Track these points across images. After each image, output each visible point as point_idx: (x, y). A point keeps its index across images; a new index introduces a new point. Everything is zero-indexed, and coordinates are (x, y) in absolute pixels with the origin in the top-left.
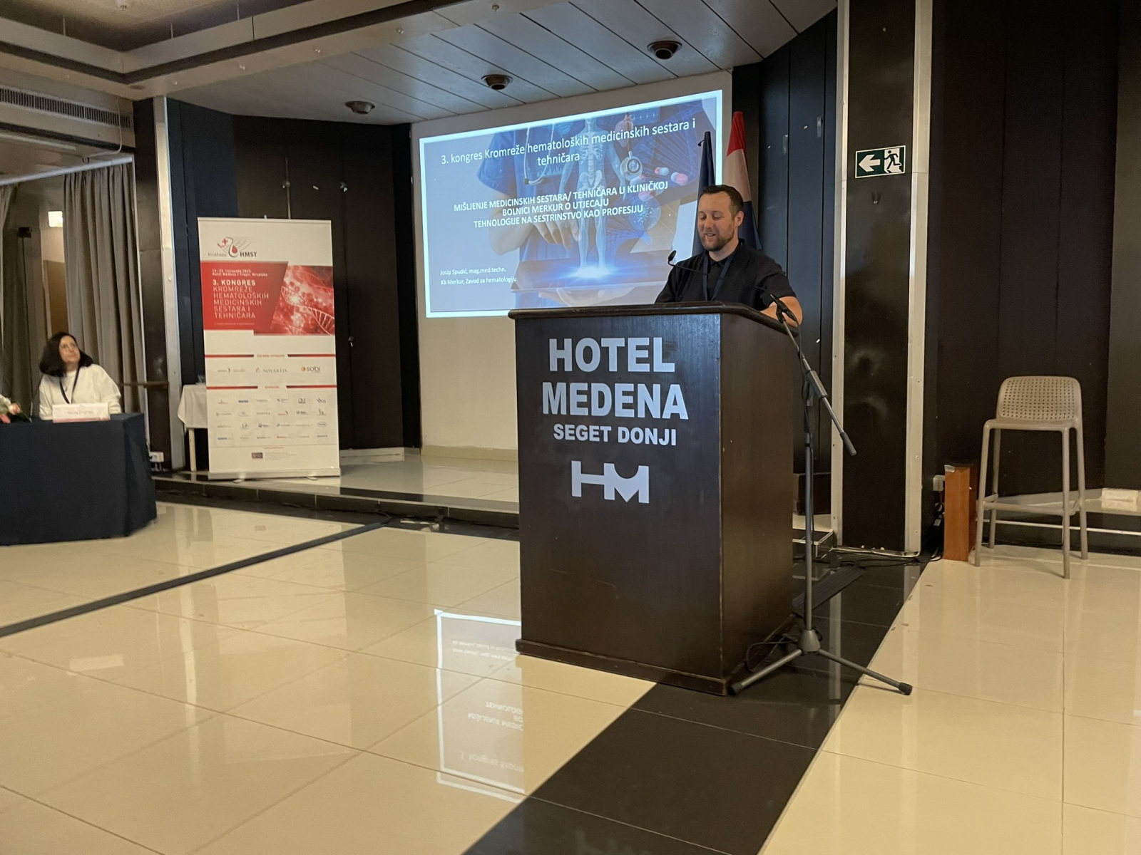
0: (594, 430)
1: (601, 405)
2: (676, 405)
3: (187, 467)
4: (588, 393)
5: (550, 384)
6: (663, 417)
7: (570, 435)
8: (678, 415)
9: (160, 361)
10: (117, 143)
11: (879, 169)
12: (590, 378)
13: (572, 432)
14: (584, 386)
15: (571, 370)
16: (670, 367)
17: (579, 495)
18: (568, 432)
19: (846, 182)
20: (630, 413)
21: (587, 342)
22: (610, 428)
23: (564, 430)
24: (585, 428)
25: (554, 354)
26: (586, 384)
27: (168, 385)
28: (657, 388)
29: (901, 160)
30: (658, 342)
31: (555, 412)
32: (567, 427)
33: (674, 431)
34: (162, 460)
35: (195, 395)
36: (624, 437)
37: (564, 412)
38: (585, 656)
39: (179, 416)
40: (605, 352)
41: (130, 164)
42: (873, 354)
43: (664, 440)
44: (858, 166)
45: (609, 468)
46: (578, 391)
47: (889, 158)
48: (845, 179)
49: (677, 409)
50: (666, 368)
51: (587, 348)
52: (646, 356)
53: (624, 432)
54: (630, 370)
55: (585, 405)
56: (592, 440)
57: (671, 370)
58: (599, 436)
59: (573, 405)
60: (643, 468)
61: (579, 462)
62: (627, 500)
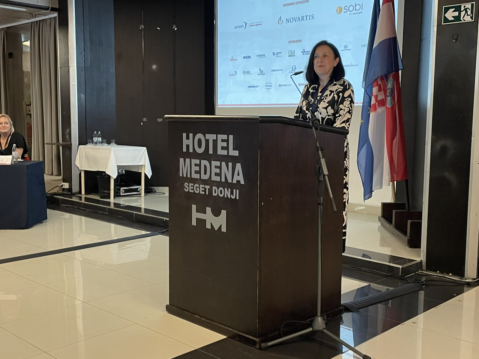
1: (205, 174)
2: (239, 175)
3: (80, 192)
4: (199, 165)
5: (183, 159)
6: (233, 182)
7: (192, 189)
8: (240, 181)
9: (68, 131)
10: (48, 6)
11: (457, 18)
12: (200, 157)
13: (192, 188)
14: (198, 162)
15: (192, 152)
16: (236, 153)
17: (195, 225)
18: (191, 188)
19: (436, 27)
20: (217, 179)
21: (199, 136)
22: (209, 187)
23: (189, 186)
24: (198, 186)
25: (185, 142)
26: (199, 160)
27: (71, 144)
28: (230, 164)
29: (472, 13)
30: (231, 137)
31: (185, 176)
32: (191, 184)
33: (238, 191)
34: (68, 187)
35: (85, 151)
36: (215, 193)
37: (189, 176)
38: (196, 317)
39: (76, 163)
40: (207, 141)
41: (55, 18)
42: (449, 143)
43: (233, 196)
44: (445, 16)
45: (208, 210)
46: (195, 164)
47: (464, 11)
48: (436, 25)
49: (239, 178)
50: (234, 153)
51: (199, 139)
52: (225, 146)
53: (215, 190)
54: (218, 154)
55: (198, 172)
56: (201, 193)
57: (237, 155)
58: (204, 191)
59: (193, 172)
60: (224, 212)
61: (195, 206)
62: (216, 229)
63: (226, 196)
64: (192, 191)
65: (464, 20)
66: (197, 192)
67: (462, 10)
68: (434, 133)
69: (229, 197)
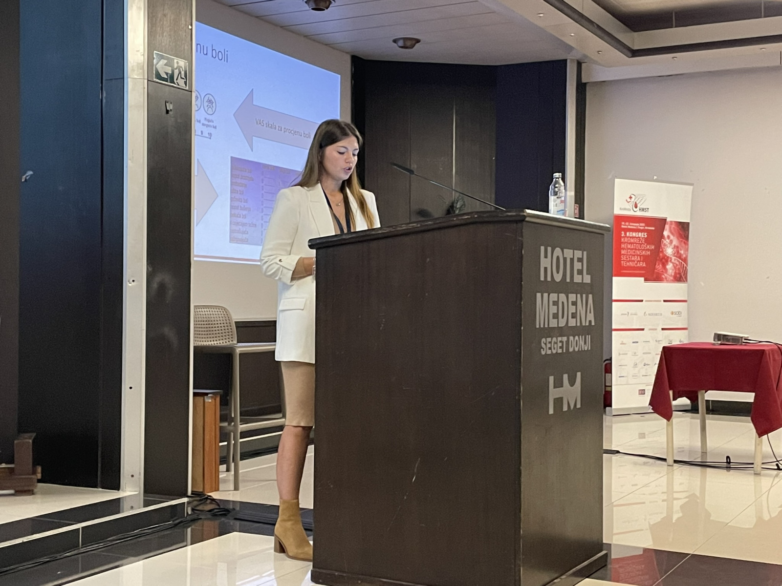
0: (560, 342)
1: (563, 317)
2: (591, 312)
5: (540, 294)
6: (586, 325)
7: (549, 349)
8: (591, 321)
11: (171, 78)
12: (558, 288)
14: (556, 297)
15: (550, 280)
16: (589, 279)
17: (553, 412)
19: (147, 81)
20: (574, 322)
21: (558, 252)
24: (556, 341)
28: (584, 296)
29: (186, 76)
30: (585, 253)
31: (542, 326)
32: (548, 340)
33: (590, 336)
36: (571, 346)
37: (546, 326)
40: (565, 261)
43: (586, 346)
45: (566, 378)
46: (553, 302)
47: (177, 70)
48: (146, 78)
49: (591, 317)
50: (587, 279)
51: (558, 258)
52: (580, 268)
53: (572, 341)
54: (575, 281)
55: (556, 316)
56: (558, 352)
57: (589, 281)
58: (561, 347)
59: (551, 316)
60: (579, 374)
61: (553, 377)
62: (572, 407)
63: (580, 350)
64: (549, 352)
65: (178, 85)
66: (554, 352)
67: (175, 67)
68: (149, 261)
69: (583, 349)
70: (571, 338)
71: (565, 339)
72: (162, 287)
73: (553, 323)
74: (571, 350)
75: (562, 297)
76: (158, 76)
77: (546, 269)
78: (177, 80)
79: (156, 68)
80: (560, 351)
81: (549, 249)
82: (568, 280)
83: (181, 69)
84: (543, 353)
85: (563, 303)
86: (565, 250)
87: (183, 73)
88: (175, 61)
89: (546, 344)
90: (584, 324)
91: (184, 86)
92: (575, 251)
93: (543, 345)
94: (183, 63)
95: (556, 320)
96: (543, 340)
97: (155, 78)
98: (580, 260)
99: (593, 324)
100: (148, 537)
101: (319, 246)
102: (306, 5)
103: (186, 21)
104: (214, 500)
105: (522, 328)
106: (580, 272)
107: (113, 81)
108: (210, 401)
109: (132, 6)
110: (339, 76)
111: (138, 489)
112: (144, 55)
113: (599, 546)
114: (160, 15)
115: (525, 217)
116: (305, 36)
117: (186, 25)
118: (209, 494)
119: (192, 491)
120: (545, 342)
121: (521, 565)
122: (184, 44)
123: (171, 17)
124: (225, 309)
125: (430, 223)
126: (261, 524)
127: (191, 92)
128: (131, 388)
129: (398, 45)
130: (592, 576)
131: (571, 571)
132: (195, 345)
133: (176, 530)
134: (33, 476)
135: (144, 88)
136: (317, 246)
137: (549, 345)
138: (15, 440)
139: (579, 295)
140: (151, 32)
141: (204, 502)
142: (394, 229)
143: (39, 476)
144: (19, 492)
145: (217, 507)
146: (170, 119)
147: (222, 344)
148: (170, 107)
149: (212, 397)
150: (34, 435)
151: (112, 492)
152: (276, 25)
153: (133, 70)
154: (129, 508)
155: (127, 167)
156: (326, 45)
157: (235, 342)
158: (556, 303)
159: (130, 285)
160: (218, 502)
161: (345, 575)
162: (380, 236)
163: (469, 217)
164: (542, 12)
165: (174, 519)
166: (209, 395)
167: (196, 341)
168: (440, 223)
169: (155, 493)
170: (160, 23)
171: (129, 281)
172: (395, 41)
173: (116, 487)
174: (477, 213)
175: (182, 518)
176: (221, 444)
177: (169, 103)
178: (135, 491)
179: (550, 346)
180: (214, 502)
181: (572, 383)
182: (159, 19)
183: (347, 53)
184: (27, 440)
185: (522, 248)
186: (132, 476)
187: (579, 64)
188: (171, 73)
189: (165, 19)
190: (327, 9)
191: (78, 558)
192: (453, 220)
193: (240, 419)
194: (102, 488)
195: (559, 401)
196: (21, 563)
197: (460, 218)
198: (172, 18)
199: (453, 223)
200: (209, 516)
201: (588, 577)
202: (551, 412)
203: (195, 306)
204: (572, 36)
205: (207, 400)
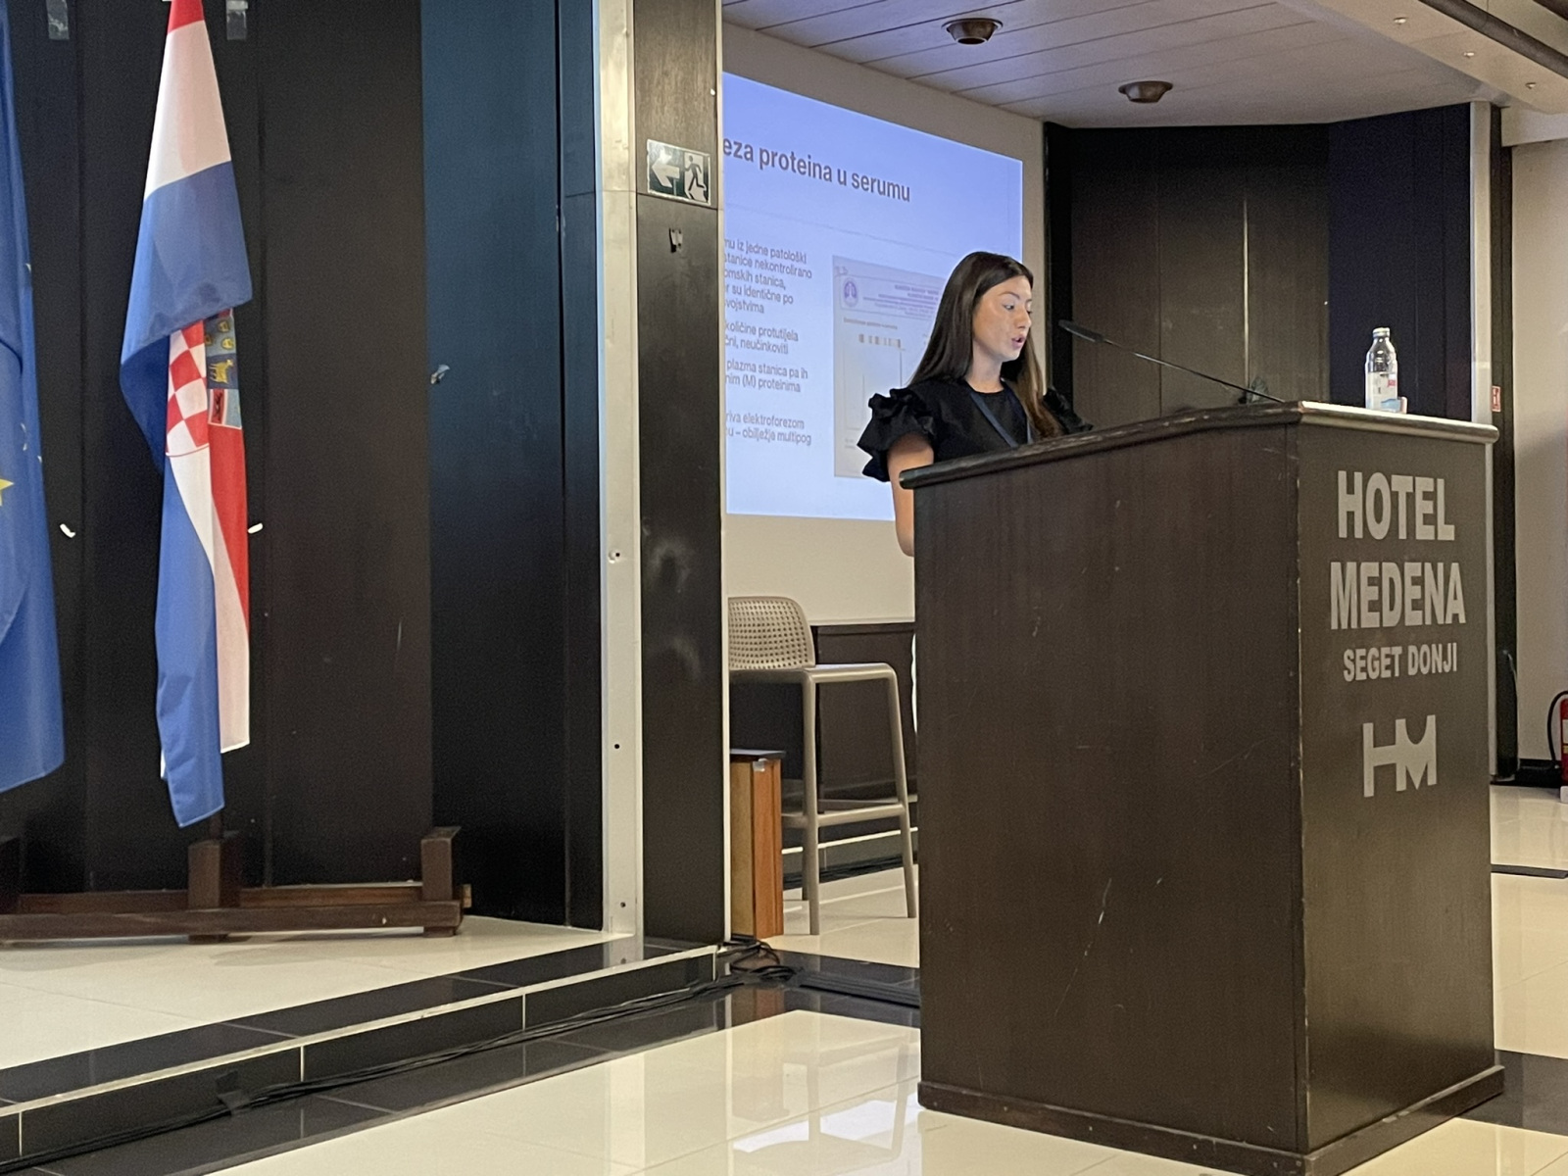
0: (1387, 656)
1: (1392, 605)
2: (1456, 598)
4: (1379, 582)
5: (1339, 564)
6: (1446, 622)
7: (1362, 670)
8: (1458, 616)
12: (1381, 552)
13: (1364, 663)
14: (1375, 569)
15: (1361, 535)
16: (1450, 533)
17: (1371, 792)
19: (634, 195)
20: (1418, 618)
21: (1378, 480)
22: (1400, 650)
24: (1377, 655)
25: (1346, 503)
26: (1377, 565)
28: (1440, 566)
29: (706, 180)
30: (1441, 482)
31: (1344, 626)
32: (1359, 653)
33: (1455, 644)
36: (1413, 664)
37: (1354, 625)
40: (1395, 502)
43: (1447, 663)
45: (1401, 727)
46: (1368, 579)
47: (691, 172)
48: (634, 189)
49: (1457, 607)
50: (1447, 533)
51: (1378, 493)
52: (1431, 511)
53: (1413, 655)
54: (1418, 537)
55: (1376, 606)
56: (1383, 676)
57: (1452, 537)
58: (1390, 667)
59: (1364, 607)
60: (1431, 720)
61: (1371, 725)
62: (1417, 786)
63: (1434, 671)
64: (1362, 676)
65: (693, 198)
66: (1374, 676)
67: (687, 167)
68: (644, 518)
69: (1440, 671)
70: (1412, 649)
71: (1397, 651)
72: (669, 563)
73: (1370, 620)
74: (1412, 672)
75: (1390, 569)
76: (656, 184)
77: (1351, 515)
78: (690, 189)
79: (651, 170)
80: (1387, 674)
81: (1358, 476)
82: (1403, 535)
83: (697, 169)
84: (1348, 678)
85: (1391, 581)
86: (1394, 478)
87: (701, 176)
88: (687, 155)
89: (1354, 661)
90: (1440, 621)
91: (705, 200)
92: (1417, 478)
93: (1348, 663)
94: (702, 158)
95: (1378, 614)
96: (1348, 653)
97: (652, 188)
98: (1427, 496)
99: (1462, 620)
100: (644, 1015)
101: (920, 483)
102: (950, 34)
103: (705, 81)
104: (770, 951)
105: (1299, 631)
106: (1431, 519)
107: (580, 198)
108: (763, 770)
109: (607, 63)
110: (1021, 162)
111: (633, 929)
112: (629, 148)
113: (1487, 1055)
114: (657, 74)
115: (1301, 414)
116: (954, 93)
117: (705, 88)
118: (763, 940)
119: (732, 934)
120: (1352, 657)
121: (1308, 1086)
122: (703, 124)
123: (676, 76)
124: (793, 602)
125: (1119, 433)
126: (847, 997)
127: (717, 209)
128: (617, 746)
129: (1129, 97)
130: (1469, 1114)
131: (1421, 1103)
132: (735, 669)
133: (695, 1004)
134: (456, 903)
135: (631, 208)
136: (914, 485)
137: (1361, 663)
138: (422, 838)
139: (1428, 566)
140: (641, 106)
141: (754, 954)
142: (1053, 446)
143: (468, 903)
144: (431, 931)
145: (774, 964)
146: (679, 262)
147: (788, 667)
148: (678, 239)
149: (765, 763)
150: (458, 829)
151: (589, 933)
152: (897, 76)
153: (611, 177)
154: (619, 961)
155: (602, 351)
156: (995, 106)
157: (813, 662)
158: (1376, 581)
159: (612, 562)
160: (778, 954)
161: (979, 1094)
162: (1031, 460)
163: (1193, 419)
164: (1404, 16)
165: (691, 984)
166: (760, 760)
167: (732, 660)
168: (1139, 432)
169: (662, 936)
170: (657, 86)
171: (610, 555)
172: (1123, 90)
173: (596, 923)
174: (1209, 411)
175: (706, 981)
176: (785, 851)
177: (677, 231)
178: (628, 932)
179: (1362, 666)
180: (772, 956)
181: (1416, 735)
182: (655, 82)
183: (1035, 118)
184: (444, 839)
185: (1297, 475)
186: (624, 905)
187: (1496, 111)
188: (678, 177)
189: (667, 81)
190: (988, 38)
191: (521, 1049)
192: (1163, 427)
193: (818, 803)
194: (574, 926)
195: (1385, 773)
196: (419, 1055)
197: (1176, 422)
198: (679, 78)
199: (1164, 433)
200: (758, 980)
201: (1459, 1115)
202: (1369, 791)
203: (729, 599)
204: (1468, 57)
205: (756, 769)
